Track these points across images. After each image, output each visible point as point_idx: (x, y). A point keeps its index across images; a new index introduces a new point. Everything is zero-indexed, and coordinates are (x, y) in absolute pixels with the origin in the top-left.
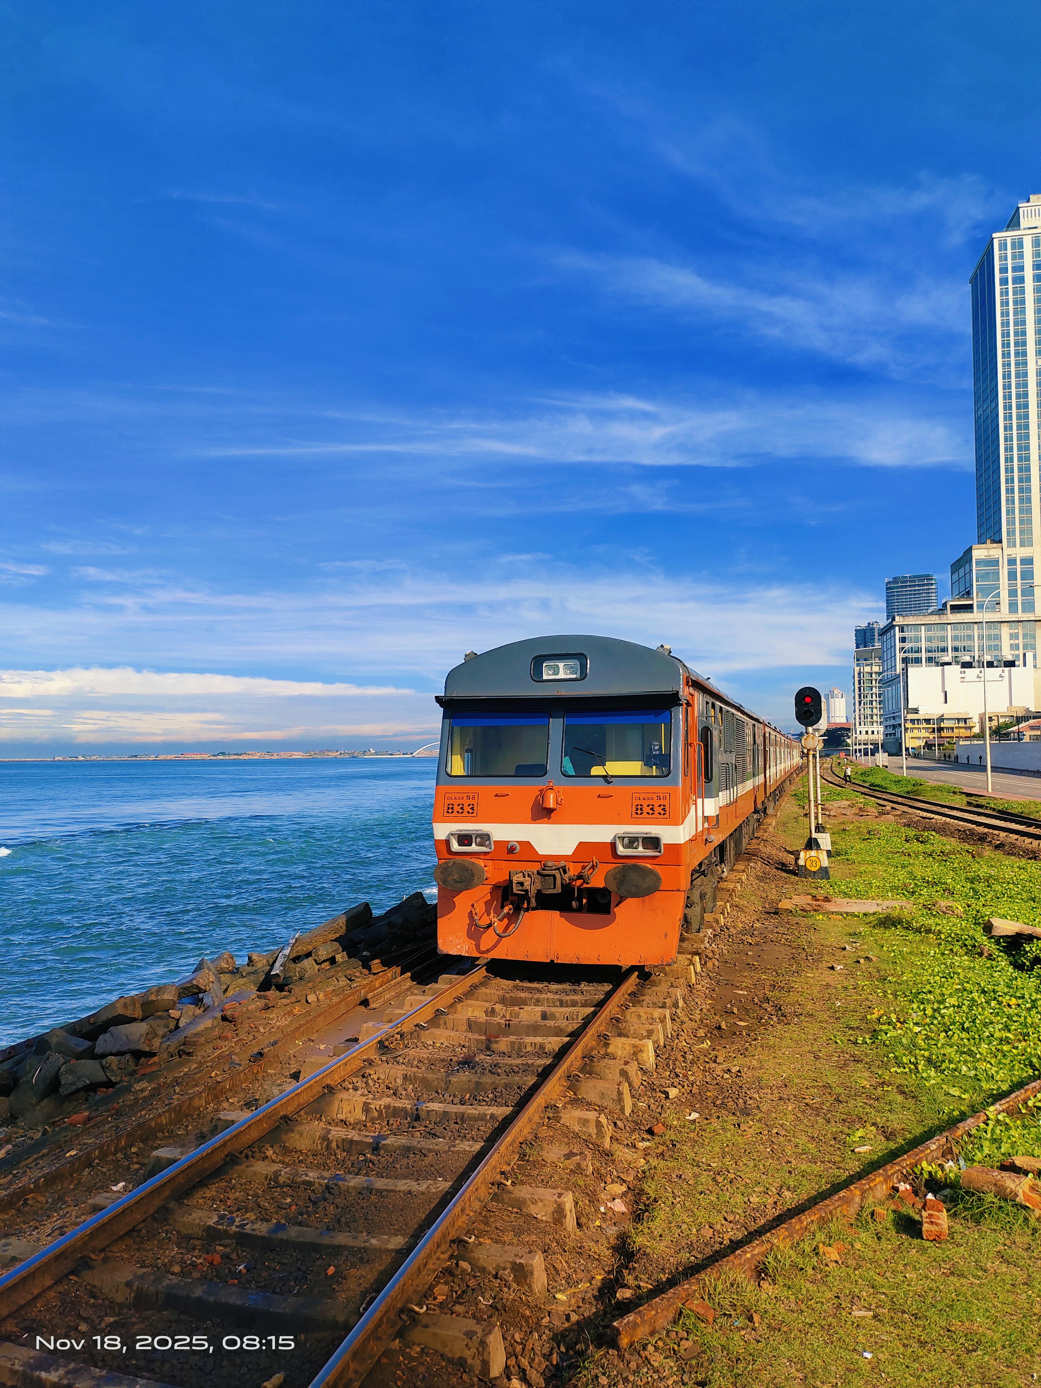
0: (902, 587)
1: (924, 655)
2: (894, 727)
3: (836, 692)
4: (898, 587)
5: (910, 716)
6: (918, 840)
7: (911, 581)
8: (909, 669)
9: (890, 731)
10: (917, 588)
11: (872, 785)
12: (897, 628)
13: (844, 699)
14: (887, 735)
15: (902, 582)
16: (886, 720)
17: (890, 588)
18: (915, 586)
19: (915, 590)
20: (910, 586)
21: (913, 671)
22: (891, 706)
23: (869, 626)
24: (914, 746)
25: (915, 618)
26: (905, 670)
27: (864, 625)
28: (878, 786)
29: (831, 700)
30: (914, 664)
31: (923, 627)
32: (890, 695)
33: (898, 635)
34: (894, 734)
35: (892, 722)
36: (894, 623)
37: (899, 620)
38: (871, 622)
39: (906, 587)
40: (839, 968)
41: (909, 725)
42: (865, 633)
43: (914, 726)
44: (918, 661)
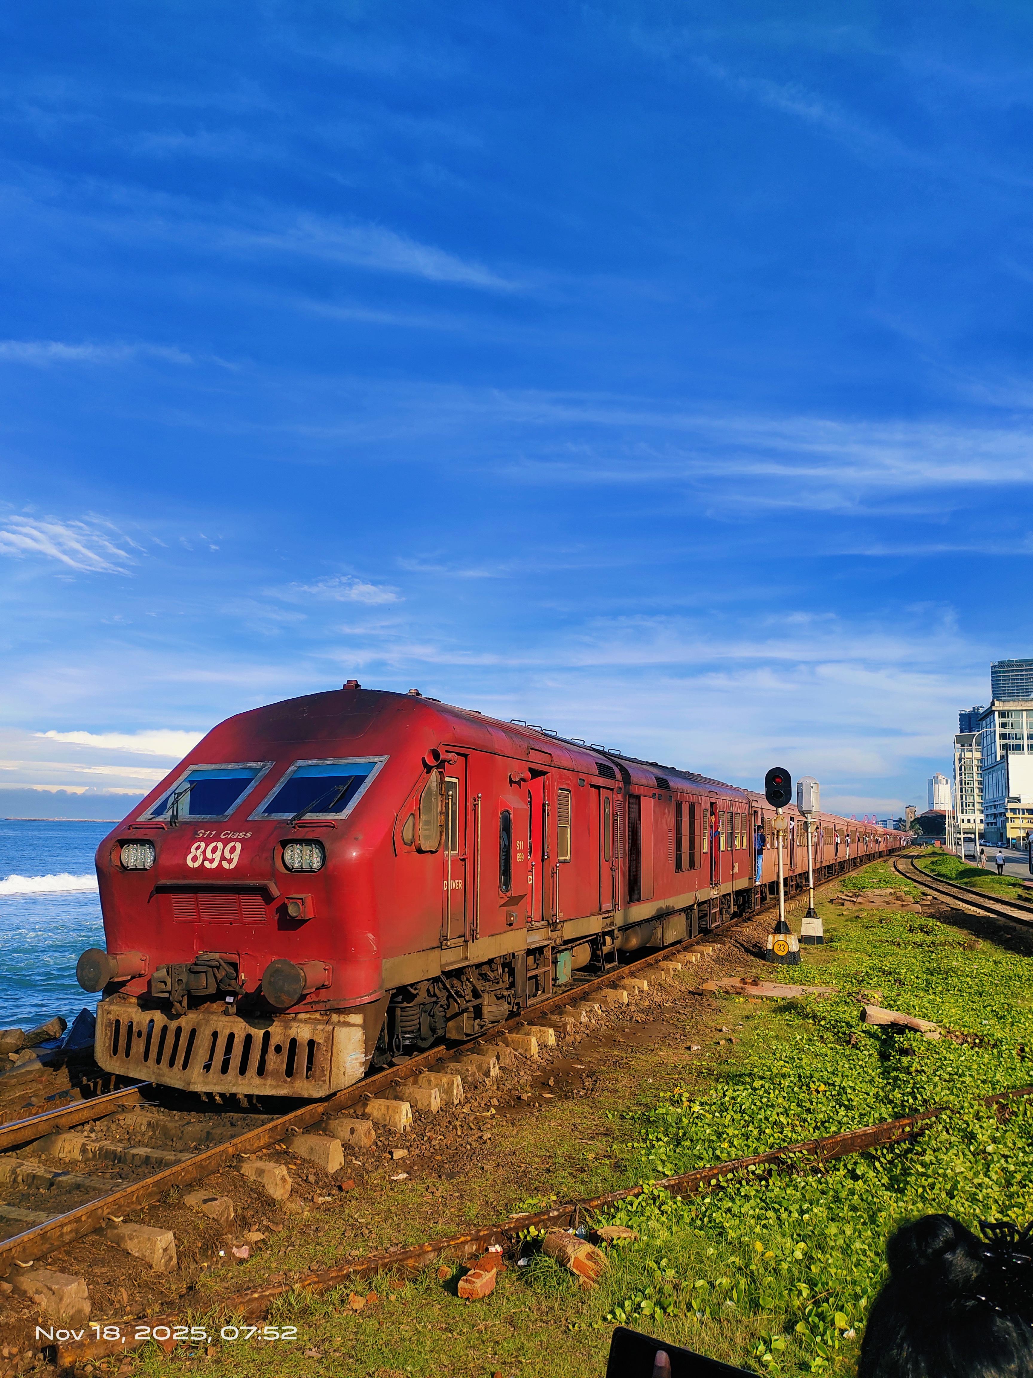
0: (1008, 671)
1: (1026, 742)
2: (995, 816)
3: (940, 777)
4: (1004, 672)
5: (1010, 806)
6: (922, 930)
7: (1017, 666)
8: (1010, 756)
9: (991, 820)
10: (1024, 673)
11: (939, 875)
12: (997, 713)
13: (949, 786)
14: (988, 824)
15: (1008, 666)
16: (987, 808)
17: (996, 672)
18: (1022, 670)
19: (1022, 675)
20: (1017, 671)
21: (1013, 758)
22: (991, 795)
23: (973, 711)
24: (1014, 837)
25: (1016, 703)
26: (1005, 758)
27: (969, 709)
28: (943, 876)
29: (936, 787)
30: (1015, 752)
31: (1024, 713)
32: (991, 783)
33: (998, 720)
34: (996, 823)
35: (993, 811)
36: (994, 708)
37: (998, 705)
38: (976, 706)
39: (1012, 671)
40: (696, 1048)
41: (1009, 815)
42: (970, 718)
43: (1015, 816)
44: (1019, 748)
